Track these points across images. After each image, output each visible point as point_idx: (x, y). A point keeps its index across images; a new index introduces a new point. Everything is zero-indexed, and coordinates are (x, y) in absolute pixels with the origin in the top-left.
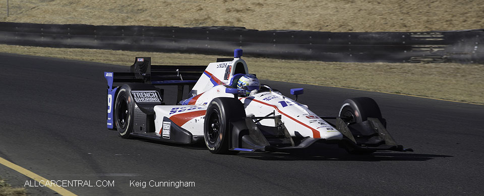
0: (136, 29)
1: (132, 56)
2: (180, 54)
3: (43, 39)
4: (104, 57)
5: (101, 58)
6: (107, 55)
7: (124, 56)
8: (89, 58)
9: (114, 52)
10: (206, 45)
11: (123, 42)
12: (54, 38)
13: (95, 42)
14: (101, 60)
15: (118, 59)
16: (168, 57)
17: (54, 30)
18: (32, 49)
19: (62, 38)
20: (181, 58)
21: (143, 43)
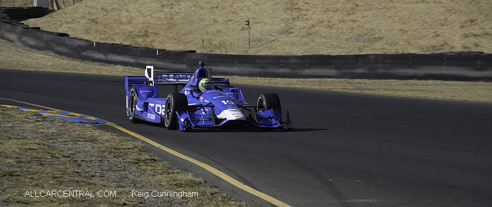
0: (373, 57)
1: (369, 84)
2: (417, 81)
3: (282, 70)
4: (342, 86)
5: (339, 87)
6: (344, 84)
7: (361, 85)
8: (327, 87)
9: (351, 81)
10: (444, 71)
11: (360, 71)
12: (293, 69)
13: (333, 72)
14: (339, 89)
15: (355, 87)
16: (404, 84)
17: (293, 61)
18: (272, 81)
19: (301, 69)
20: (418, 85)
21: (380, 71)
